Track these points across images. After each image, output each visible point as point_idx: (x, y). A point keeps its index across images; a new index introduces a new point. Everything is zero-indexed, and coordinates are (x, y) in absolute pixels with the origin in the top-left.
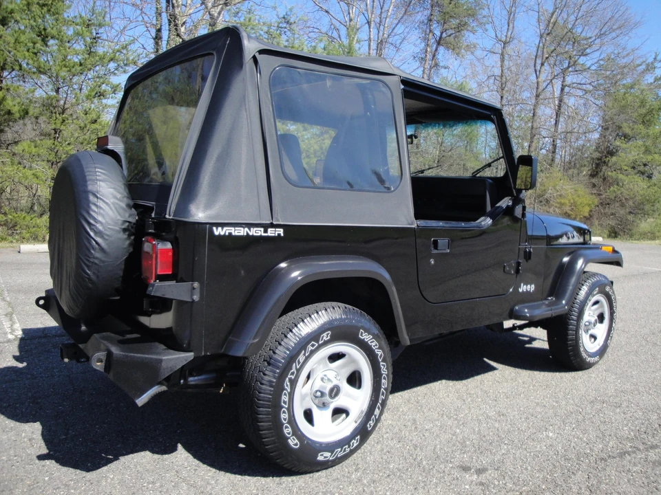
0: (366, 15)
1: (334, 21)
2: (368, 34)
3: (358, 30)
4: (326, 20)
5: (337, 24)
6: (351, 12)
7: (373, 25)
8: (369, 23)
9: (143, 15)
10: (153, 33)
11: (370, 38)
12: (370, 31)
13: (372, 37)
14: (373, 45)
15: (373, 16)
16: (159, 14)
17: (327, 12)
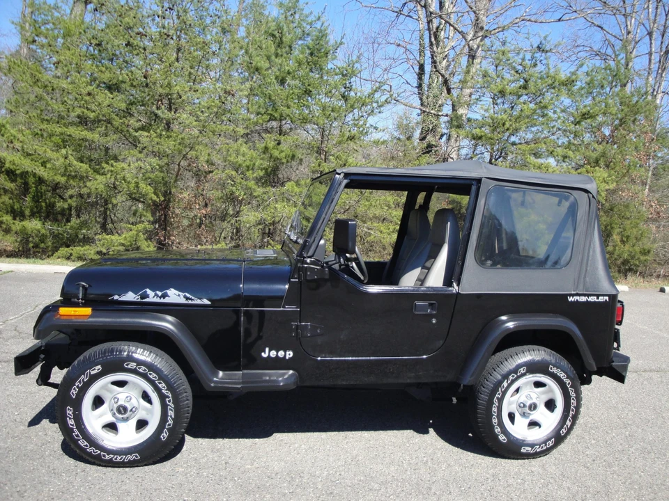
0: (647, 26)
1: (609, 37)
2: (649, 46)
3: (637, 43)
4: (599, 35)
5: (613, 40)
6: (629, 23)
7: (654, 36)
8: (650, 34)
9: (408, 53)
10: (417, 69)
11: (651, 50)
12: (651, 43)
13: (653, 50)
14: (655, 58)
15: (655, 26)
16: (421, 52)
17: (599, 27)
